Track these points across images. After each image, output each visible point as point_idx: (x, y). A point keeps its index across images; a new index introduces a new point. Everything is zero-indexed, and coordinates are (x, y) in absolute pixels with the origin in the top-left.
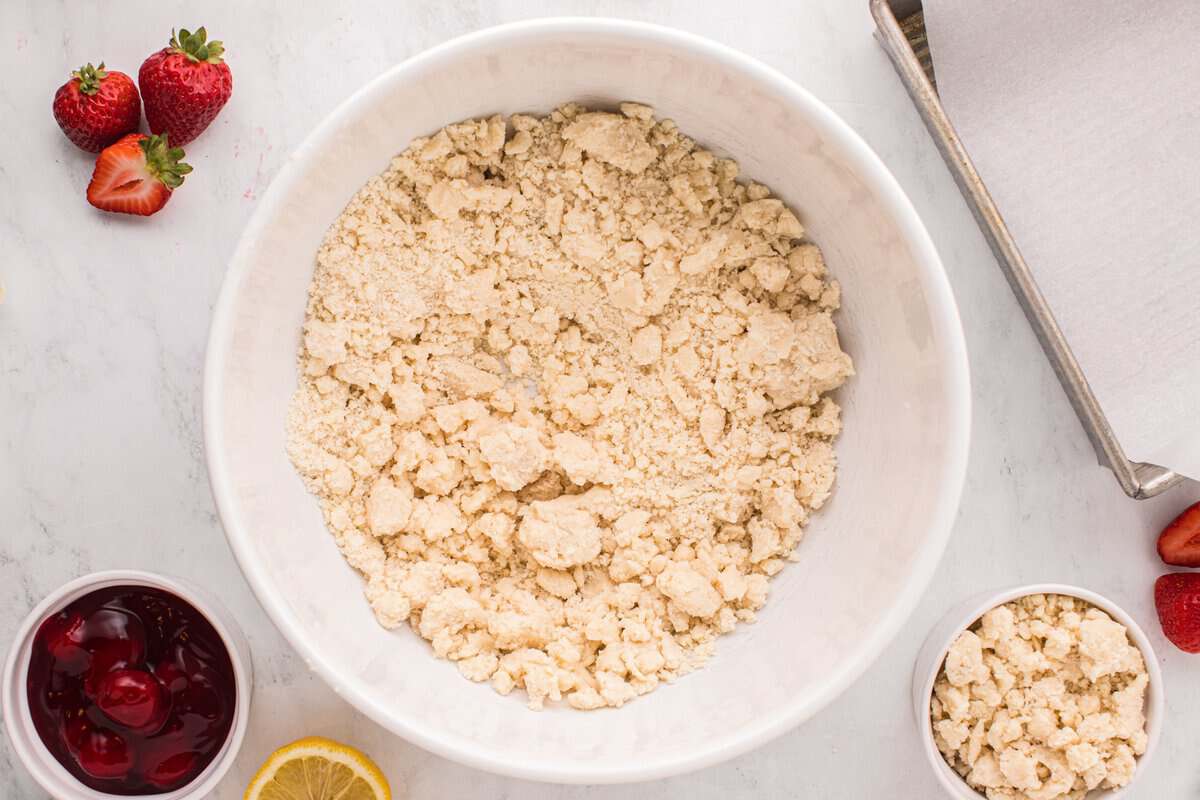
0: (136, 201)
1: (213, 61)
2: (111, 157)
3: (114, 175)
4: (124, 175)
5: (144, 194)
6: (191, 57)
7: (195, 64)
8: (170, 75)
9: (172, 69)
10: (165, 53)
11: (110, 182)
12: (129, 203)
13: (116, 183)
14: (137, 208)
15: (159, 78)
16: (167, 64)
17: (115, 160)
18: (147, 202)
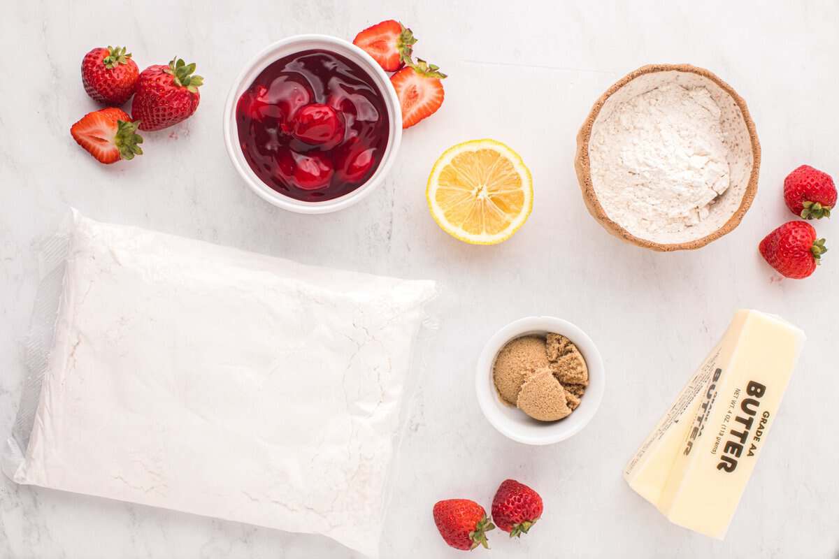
0: (98, 150)
1: (191, 89)
2: (96, 118)
3: (93, 128)
4: (98, 132)
5: (106, 149)
6: (178, 81)
7: (178, 87)
8: (158, 87)
9: (161, 83)
10: (162, 71)
11: (89, 130)
12: (94, 148)
13: (92, 133)
14: (97, 154)
15: (150, 86)
16: (159, 79)
17: (98, 120)
18: (105, 155)
